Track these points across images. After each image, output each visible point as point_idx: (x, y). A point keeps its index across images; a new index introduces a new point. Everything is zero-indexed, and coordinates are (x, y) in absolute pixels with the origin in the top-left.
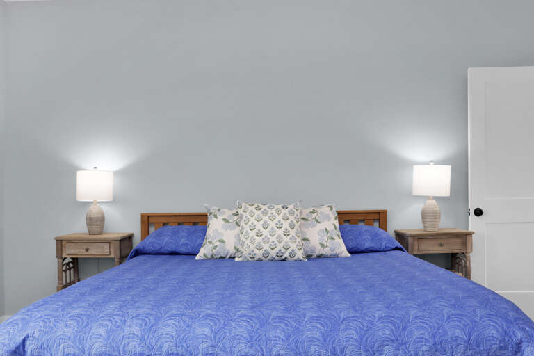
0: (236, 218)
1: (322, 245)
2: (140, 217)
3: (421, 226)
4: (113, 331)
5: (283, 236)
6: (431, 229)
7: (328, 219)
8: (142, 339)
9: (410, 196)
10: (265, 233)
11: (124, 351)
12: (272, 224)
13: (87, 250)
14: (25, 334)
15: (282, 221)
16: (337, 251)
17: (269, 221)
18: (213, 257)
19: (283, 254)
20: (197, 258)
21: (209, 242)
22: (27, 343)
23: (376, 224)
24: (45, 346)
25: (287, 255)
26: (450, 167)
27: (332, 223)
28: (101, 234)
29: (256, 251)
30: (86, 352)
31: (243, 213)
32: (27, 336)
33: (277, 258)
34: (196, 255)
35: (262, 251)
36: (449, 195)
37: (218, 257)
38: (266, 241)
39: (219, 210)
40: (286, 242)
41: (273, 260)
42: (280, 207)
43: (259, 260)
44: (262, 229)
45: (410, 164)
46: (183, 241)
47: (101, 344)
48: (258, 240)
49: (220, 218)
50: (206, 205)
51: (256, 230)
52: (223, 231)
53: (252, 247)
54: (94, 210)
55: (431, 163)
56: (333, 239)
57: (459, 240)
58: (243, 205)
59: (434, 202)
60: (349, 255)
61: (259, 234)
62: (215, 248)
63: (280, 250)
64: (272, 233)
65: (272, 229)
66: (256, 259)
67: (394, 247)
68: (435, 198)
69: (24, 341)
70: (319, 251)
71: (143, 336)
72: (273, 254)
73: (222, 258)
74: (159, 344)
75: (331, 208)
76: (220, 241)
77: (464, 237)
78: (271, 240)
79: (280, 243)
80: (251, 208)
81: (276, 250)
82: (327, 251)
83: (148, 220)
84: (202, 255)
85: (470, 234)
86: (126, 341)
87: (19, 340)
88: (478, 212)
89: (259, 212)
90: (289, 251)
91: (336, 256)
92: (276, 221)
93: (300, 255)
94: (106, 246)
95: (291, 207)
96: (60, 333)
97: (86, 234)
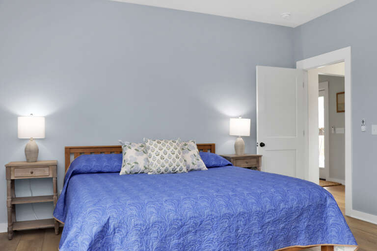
0: (143, 148)
1: (193, 164)
2: (64, 149)
3: (234, 153)
4: (159, 209)
5: (175, 158)
6: (240, 154)
7: (194, 149)
8: (176, 211)
9: (228, 136)
10: (166, 157)
11: (168, 218)
12: (169, 152)
13: (32, 173)
14: (109, 216)
15: (174, 150)
16: (201, 167)
17: (167, 150)
18: (130, 173)
19: (176, 169)
20: (121, 174)
21: (128, 164)
22: (110, 221)
23: (209, 151)
24: (122, 221)
25: (178, 169)
26: (250, 120)
27: (196, 151)
28: (36, 162)
29: (161, 168)
30: (147, 221)
31: (149, 145)
32: (110, 218)
33: (172, 172)
34: (119, 172)
35: (165, 168)
36: (249, 135)
37: (134, 173)
38: (167, 161)
39: (130, 144)
40: (178, 162)
41: (170, 173)
42: (171, 141)
43: (163, 173)
44: (163, 155)
45: (228, 118)
46: (105, 164)
47: (155, 217)
48: (162, 161)
49: (133, 149)
50: (120, 141)
51: (160, 156)
52: (137, 157)
53: (159, 165)
54: (32, 144)
55: (240, 118)
56: (198, 160)
57: (255, 160)
58: (149, 140)
59: (241, 139)
60: (207, 169)
61: (162, 158)
62: (132, 167)
63: (174, 167)
64: (170, 157)
65: (169, 154)
66: (161, 172)
67: (227, 164)
68: (242, 137)
69: (108, 220)
70: (192, 167)
71: (176, 210)
72: (170, 169)
73: (136, 173)
74: (185, 213)
75: (194, 142)
76: (135, 163)
77: (258, 158)
78: (170, 161)
79: (174, 163)
80: (154, 142)
81: (172, 167)
82: (196, 167)
83: (69, 151)
84: (124, 172)
85: (260, 157)
86: (168, 214)
87: (105, 220)
88: (262, 145)
89: (160, 145)
90: (179, 167)
91: (200, 170)
92: (171, 150)
93: (185, 170)
94: (47, 169)
95: (177, 141)
96: (129, 214)
97: (25, 162)
